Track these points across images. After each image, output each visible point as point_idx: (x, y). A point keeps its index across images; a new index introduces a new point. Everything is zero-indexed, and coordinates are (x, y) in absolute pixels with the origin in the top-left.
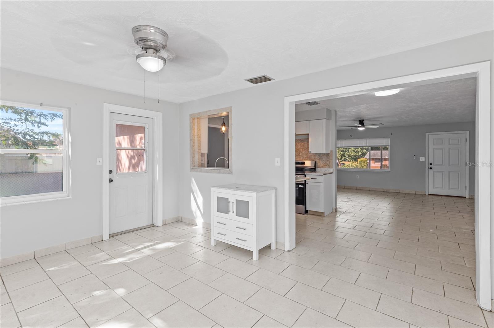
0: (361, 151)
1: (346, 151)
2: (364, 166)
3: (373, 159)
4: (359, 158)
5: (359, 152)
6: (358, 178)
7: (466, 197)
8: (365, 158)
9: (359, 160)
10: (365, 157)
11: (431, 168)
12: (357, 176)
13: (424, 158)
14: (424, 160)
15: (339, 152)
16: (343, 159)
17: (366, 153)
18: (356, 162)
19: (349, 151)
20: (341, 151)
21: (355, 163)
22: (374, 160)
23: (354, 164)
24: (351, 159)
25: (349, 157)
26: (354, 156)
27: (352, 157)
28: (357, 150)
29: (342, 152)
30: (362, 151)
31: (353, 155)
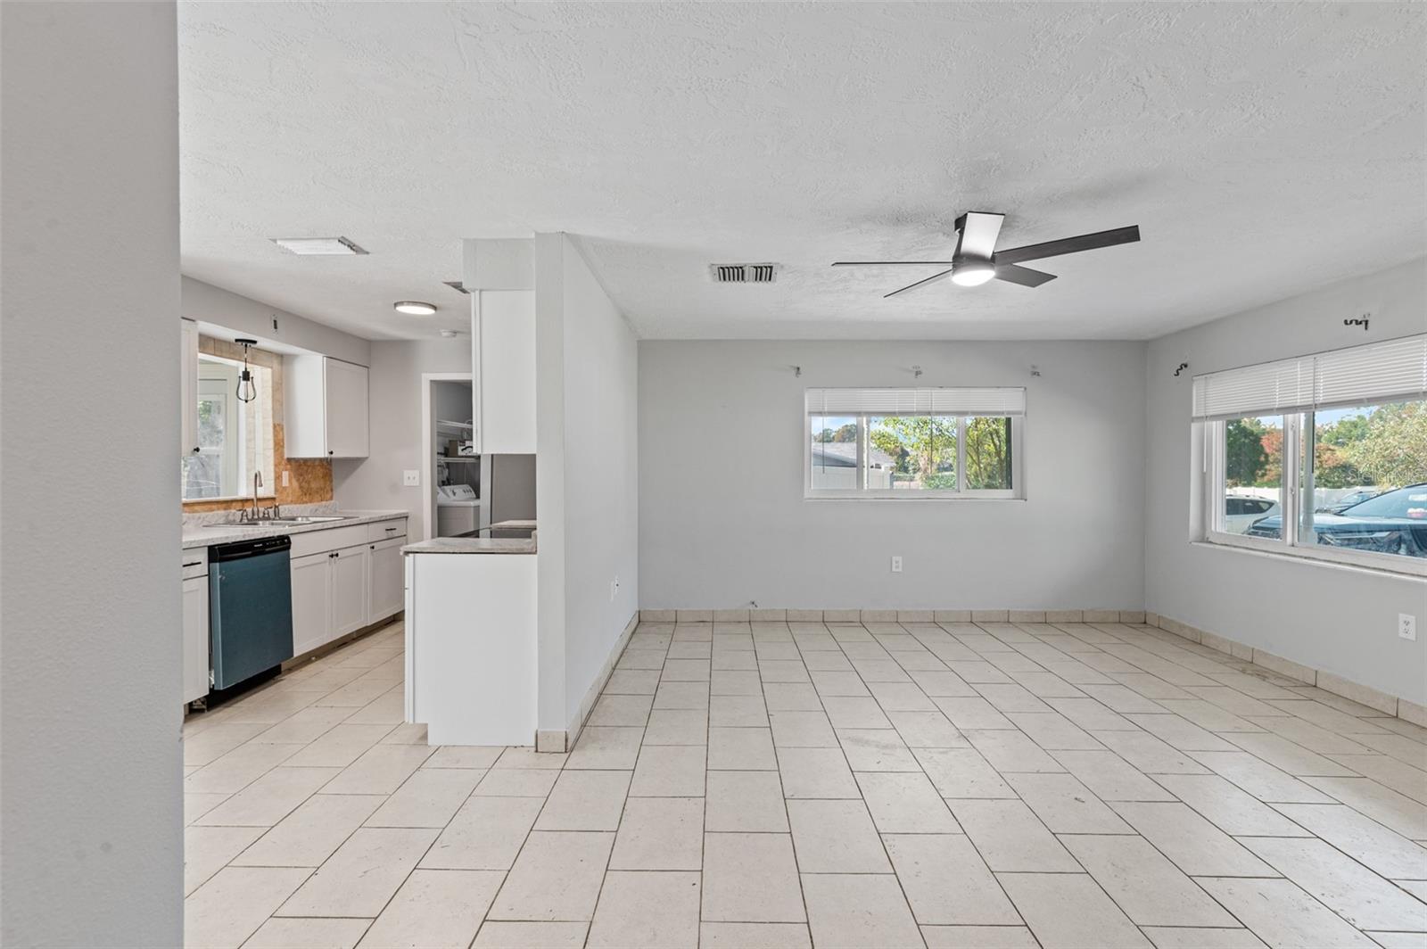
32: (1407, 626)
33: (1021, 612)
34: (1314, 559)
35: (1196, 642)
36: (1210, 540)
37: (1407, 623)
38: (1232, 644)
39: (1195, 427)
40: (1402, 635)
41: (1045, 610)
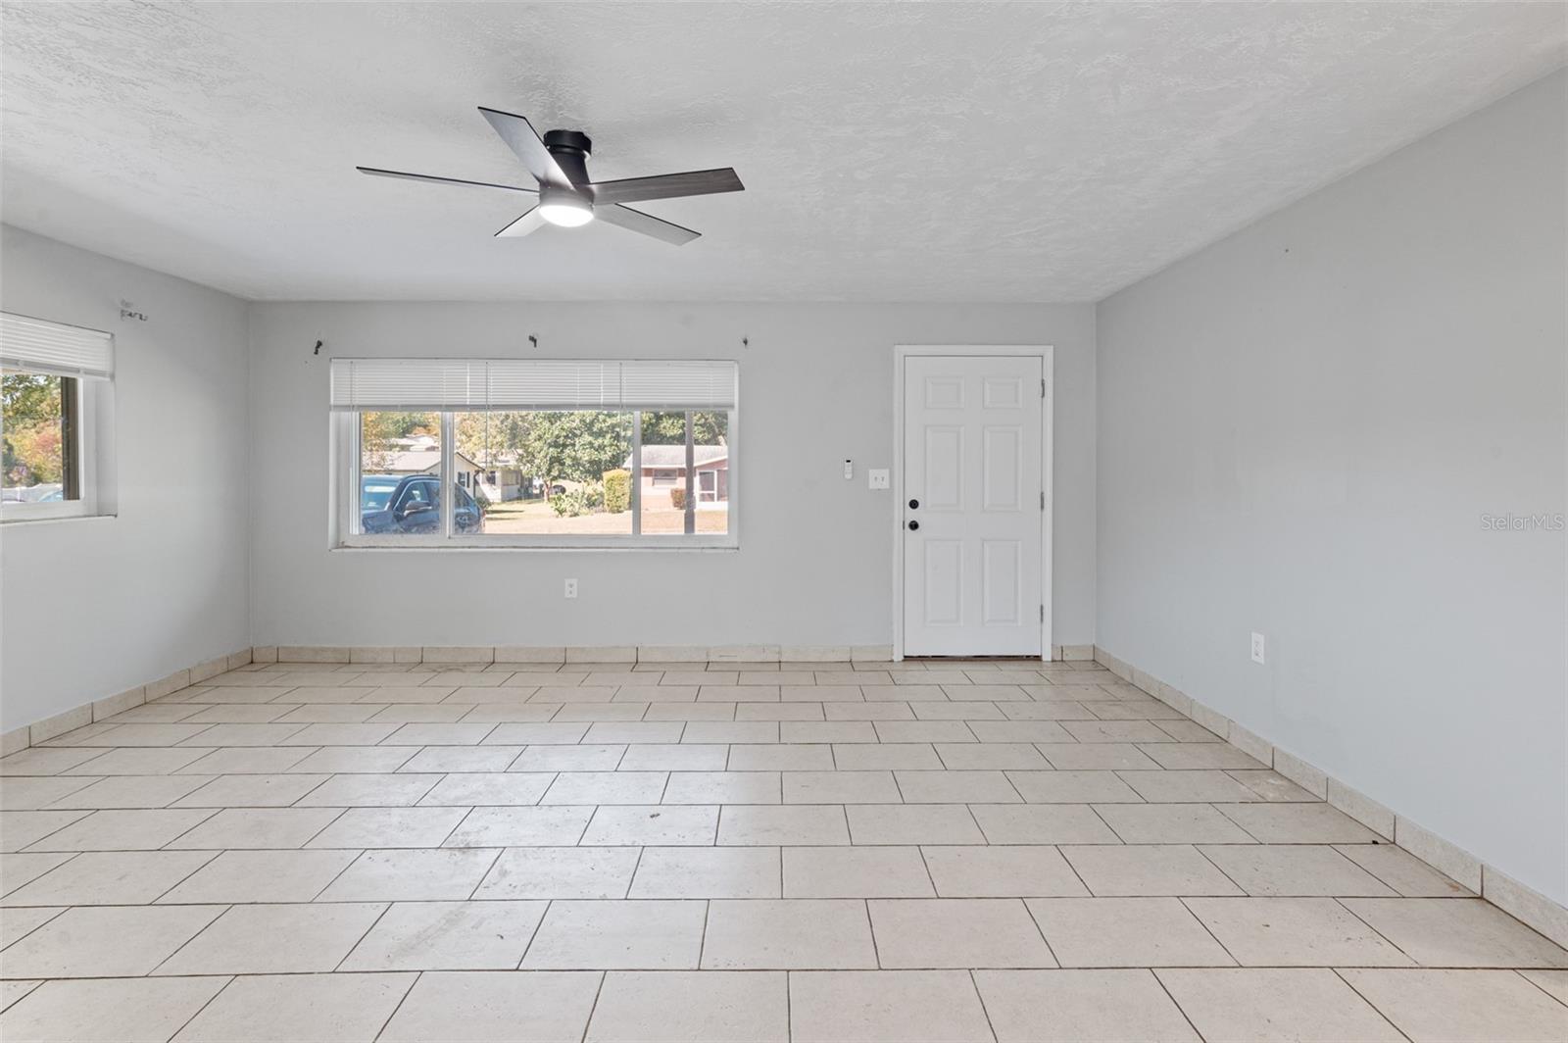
0: (611, 445)
1: (565, 446)
2: (620, 494)
3: (649, 472)
4: (606, 470)
5: (607, 449)
6: (575, 595)
7: (1044, 659)
8: (625, 469)
9: (606, 475)
10: (625, 466)
11: (914, 526)
12: (567, 582)
13: (885, 473)
14: (886, 485)
15: (541, 450)
16: (555, 473)
17: (626, 453)
18: (598, 480)
19: (574, 445)
20: (550, 446)
21: (595, 486)
22: (650, 476)
23: (590, 487)
24: (582, 472)
25: (574, 465)
26: (591, 462)
27: (584, 466)
28: (600, 440)
29: (551, 449)
30: (617, 445)
31: (587, 458)
32: (571, 588)
33: (111, 700)
34: (477, 547)
35: (346, 662)
36: (346, 544)
37: (571, 586)
38: (394, 651)
39: (333, 415)
40: (568, 595)
41: (144, 684)
